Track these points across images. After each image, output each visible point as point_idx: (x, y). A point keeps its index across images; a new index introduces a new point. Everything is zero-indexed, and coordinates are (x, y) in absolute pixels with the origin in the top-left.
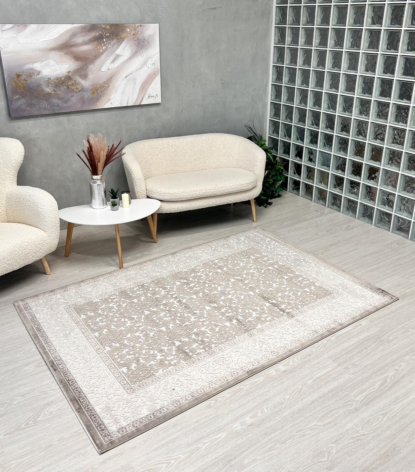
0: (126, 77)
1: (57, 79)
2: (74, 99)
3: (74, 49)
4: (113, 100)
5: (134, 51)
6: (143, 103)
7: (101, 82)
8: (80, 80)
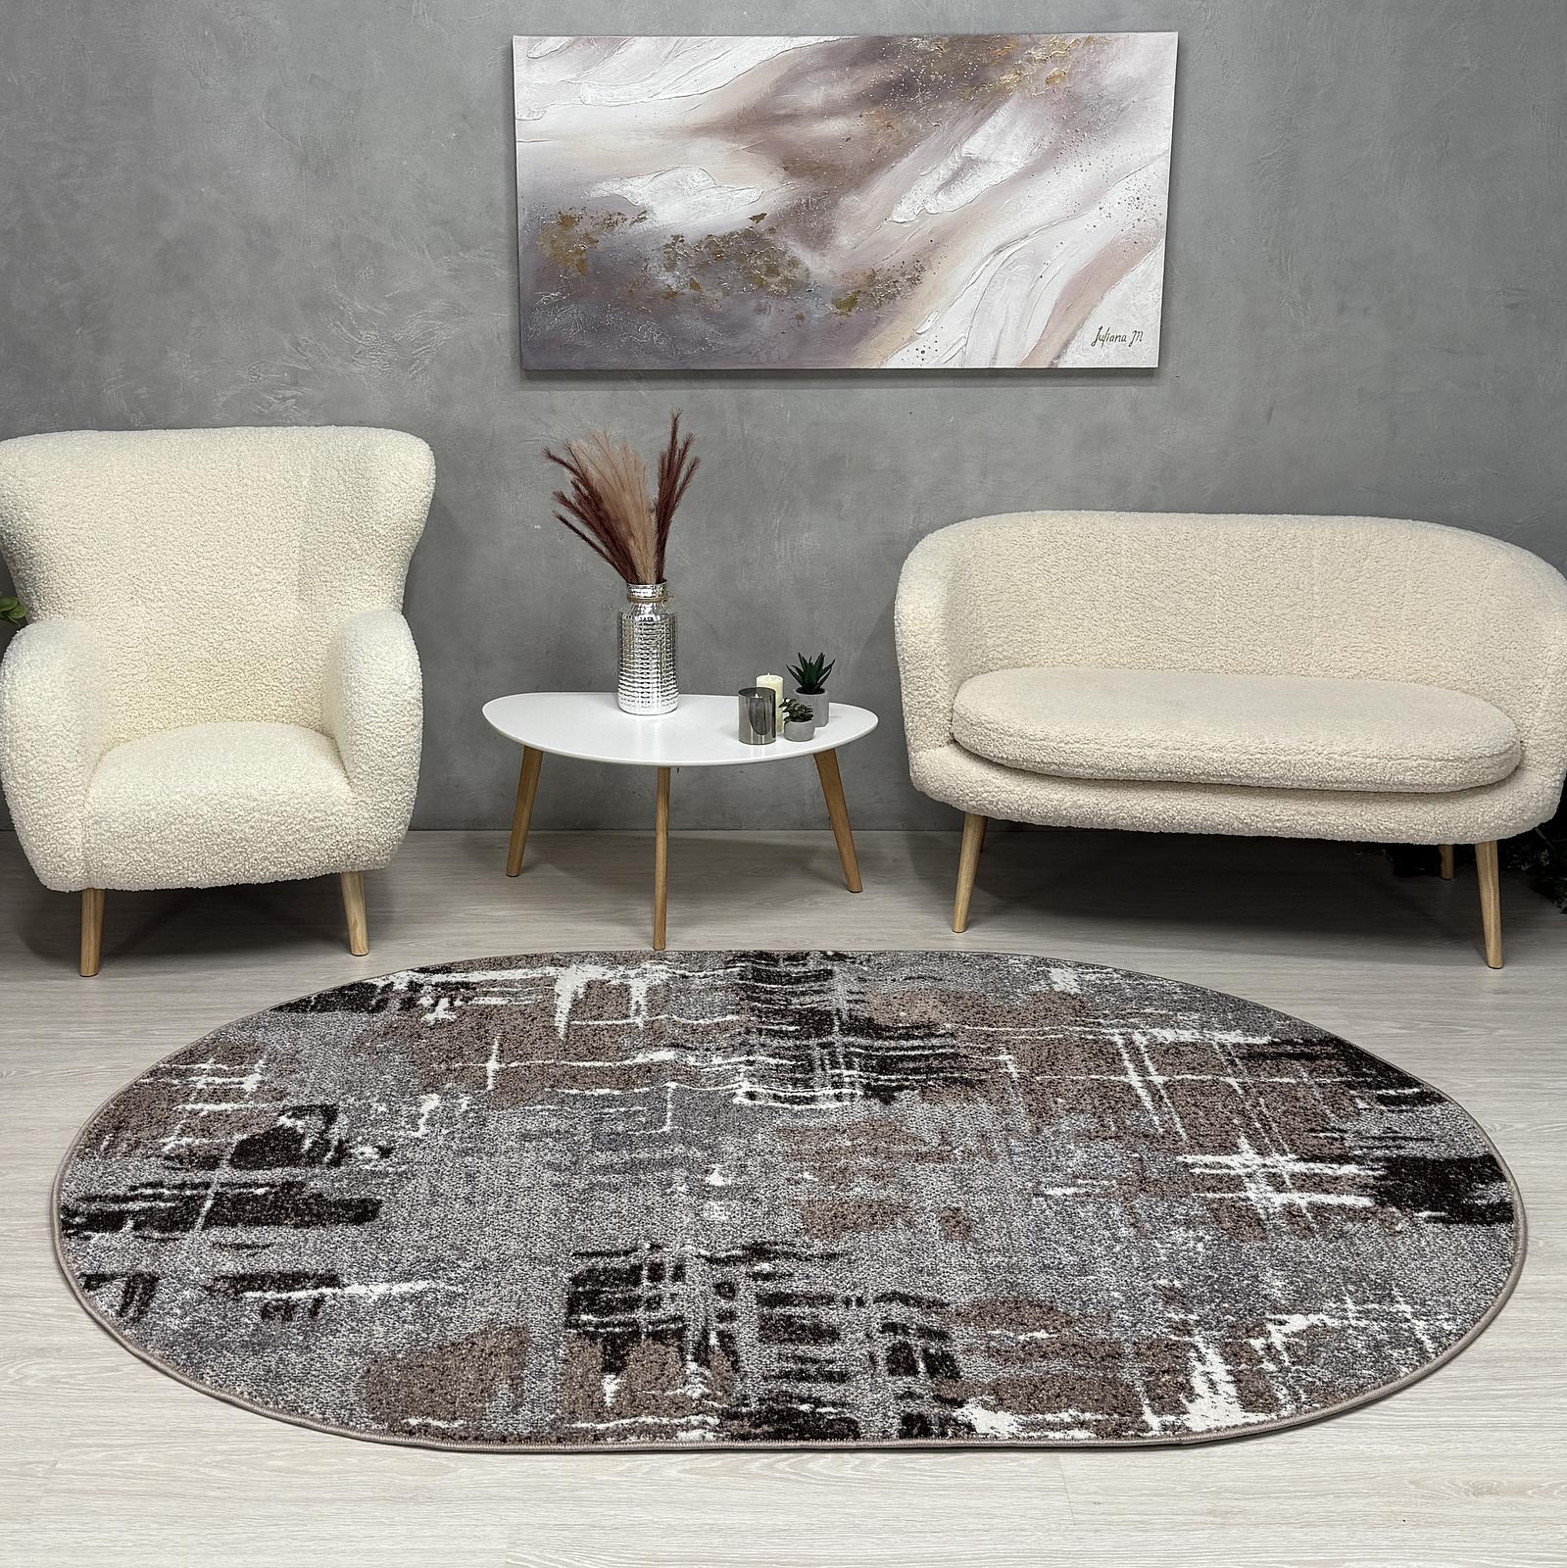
0: (999, 250)
1: (711, 239)
2: (764, 323)
3: (789, 133)
4: (932, 338)
5: (1046, 145)
6: (1067, 362)
7: (886, 265)
8: (798, 251)
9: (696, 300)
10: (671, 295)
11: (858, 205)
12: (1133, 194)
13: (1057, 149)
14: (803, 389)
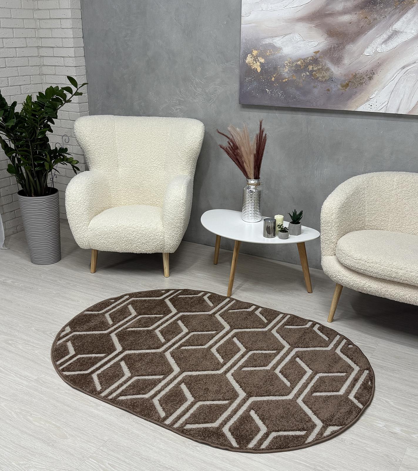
0: (404, 68)
2: (316, 91)
3: (330, 20)
4: (375, 101)
7: (361, 71)
8: (330, 65)
9: (294, 82)
11: (352, 48)
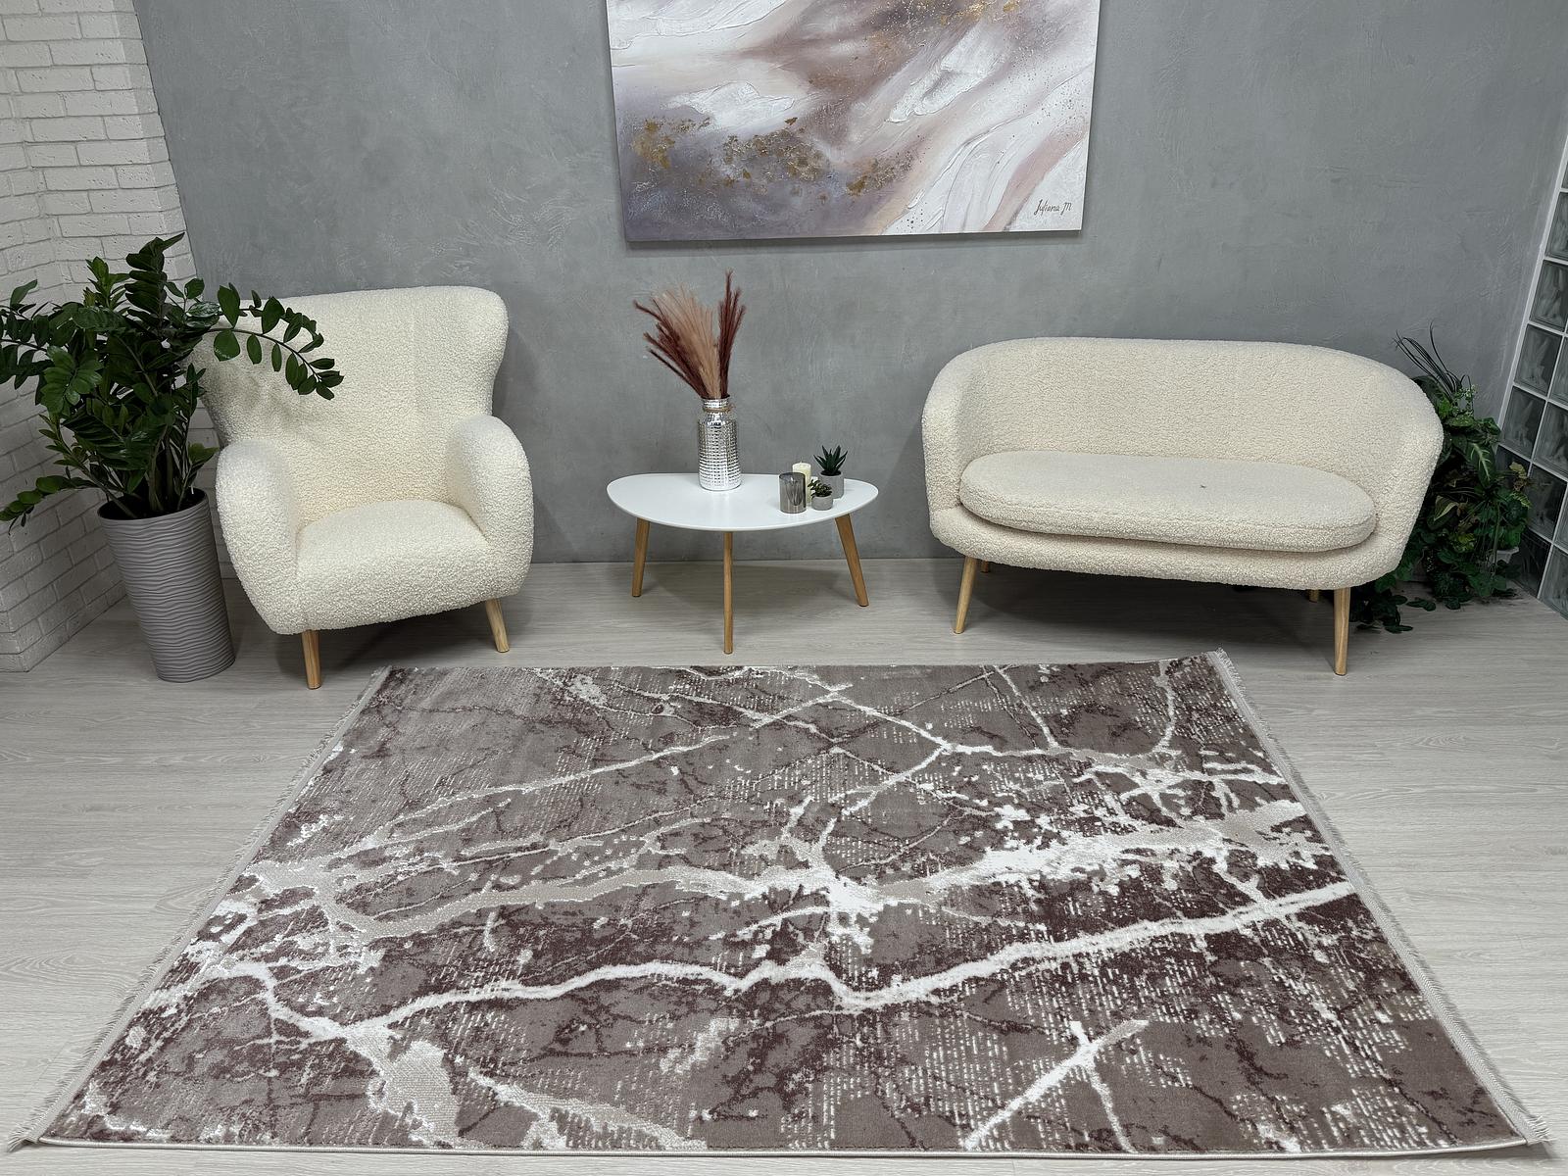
0: (968, 143)
1: (757, 140)
2: (797, 202)
3: (813, 53)
4: (919, 211)
5: (1003, 59)
6: (1016, 228)
7: (886, 155)
8: (823, 146)
9: (749, 185)
10: (730, 183)
11: (866, 109)
12: (1067, 98)
13: (1011, 63)
14: (826, 252)
